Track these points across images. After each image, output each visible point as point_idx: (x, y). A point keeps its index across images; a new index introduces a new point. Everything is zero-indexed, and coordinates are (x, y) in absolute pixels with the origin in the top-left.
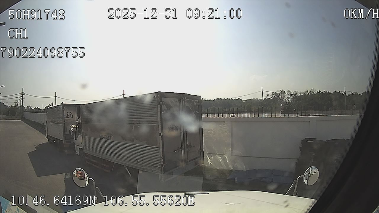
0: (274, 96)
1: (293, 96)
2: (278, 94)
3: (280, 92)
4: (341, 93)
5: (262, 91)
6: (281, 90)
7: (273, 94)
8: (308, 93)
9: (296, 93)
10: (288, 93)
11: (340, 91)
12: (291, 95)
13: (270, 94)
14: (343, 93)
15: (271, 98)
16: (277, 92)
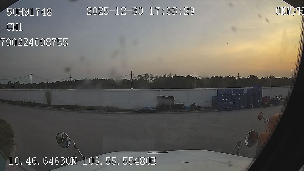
0: (140, 78)
1: (155, 78)
2: (143, 77)
3: (145, 75)
4: (193, 77)
5: (132, 74)
6: (145, 73)
7: (139, 77)
8: (166, 76)
9: (157, 76)
10: (150, 76)
11: (192, 76)
12: (153, 77)
13: (137, 77)
14: (195, 77)
15: (137, 79)
16: (142, 75)
